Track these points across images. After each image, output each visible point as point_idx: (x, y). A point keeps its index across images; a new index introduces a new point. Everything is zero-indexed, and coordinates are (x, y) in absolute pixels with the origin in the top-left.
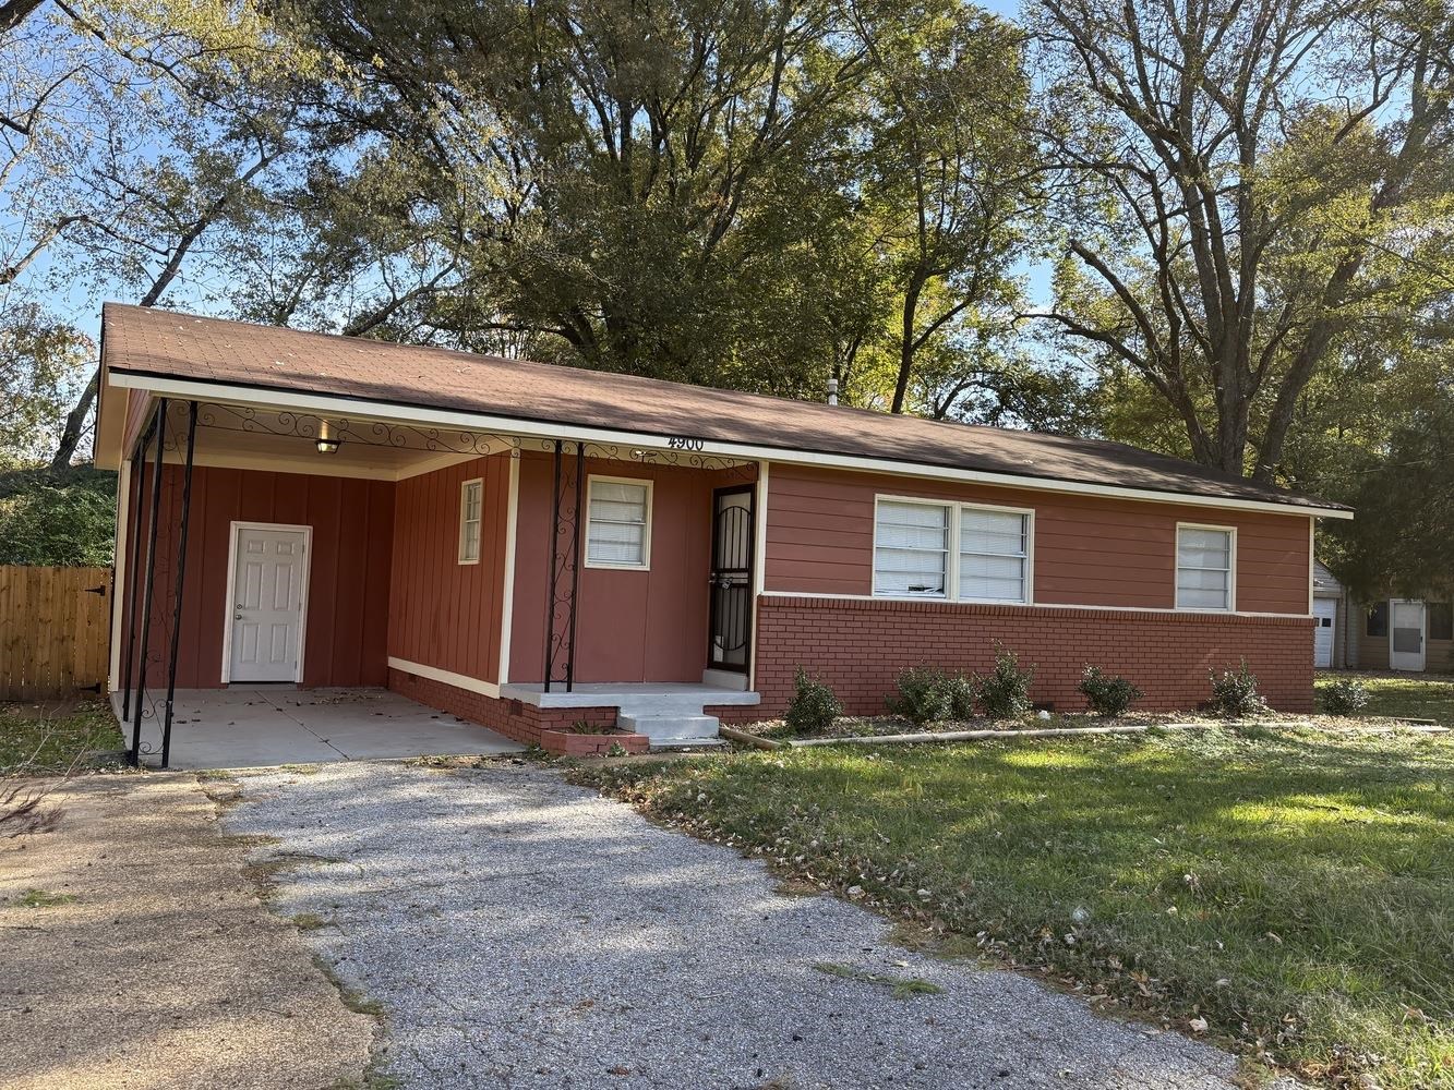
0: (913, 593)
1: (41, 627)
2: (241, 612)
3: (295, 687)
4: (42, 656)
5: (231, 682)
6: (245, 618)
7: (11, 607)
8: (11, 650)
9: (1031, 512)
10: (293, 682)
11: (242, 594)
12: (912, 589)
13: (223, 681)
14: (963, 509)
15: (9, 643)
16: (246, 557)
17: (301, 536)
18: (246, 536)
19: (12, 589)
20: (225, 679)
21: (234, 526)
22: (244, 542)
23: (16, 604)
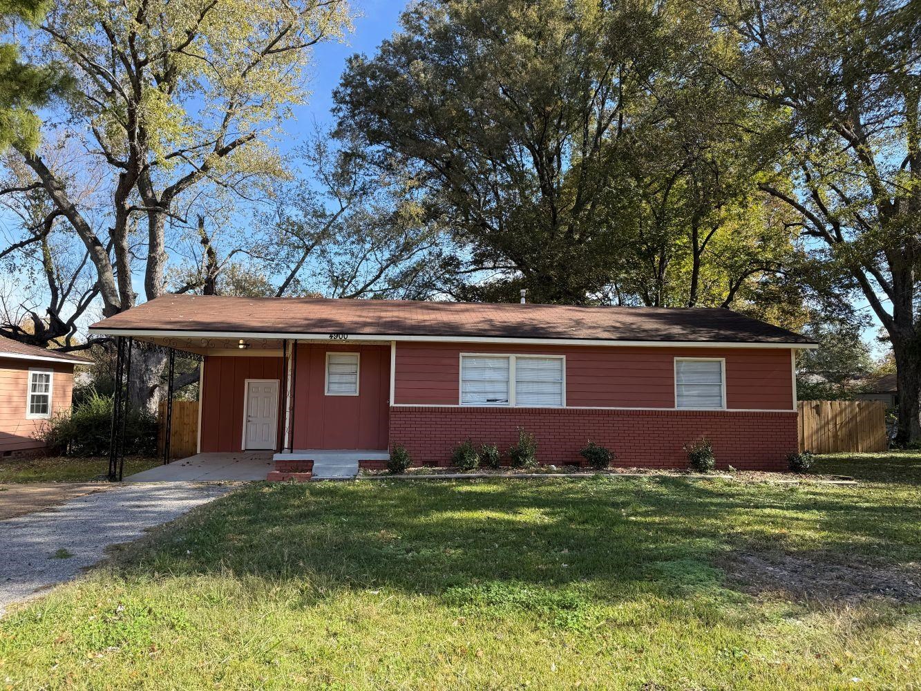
0: (489, 403)
2: (249, 419)
5: (243, 450)
6: (251, 421)
9: (564, 357)
11: (250, 410)
12: (488, 401)
13: (241, 449)
14: (517, 358)
16: (251, 394)
18: (248, 385)
21: (247, 381)
22: (247, 388)
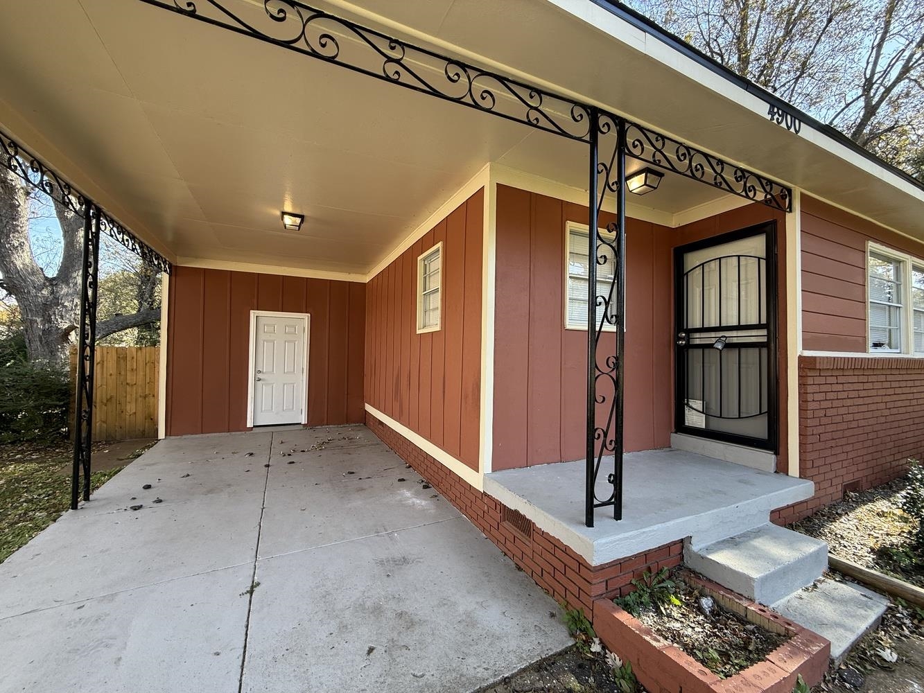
1: (128, 388)
2: (260, 376)
3: (301, 427)
4: (130, 408)
5: (254, 427)
6: (264, 380)
7: (105, 375)
8: (106, 405)
10: (300, 424)
11: (260, 363)
13: (248, 426)
15: (105, 401)
16: (262, 336)
17: (303, 320)
18: (262, 321)
19: (105, 362)
20: (250, 424)
21: (253, 314)
22: (261, 327)
23: (109, 374)
